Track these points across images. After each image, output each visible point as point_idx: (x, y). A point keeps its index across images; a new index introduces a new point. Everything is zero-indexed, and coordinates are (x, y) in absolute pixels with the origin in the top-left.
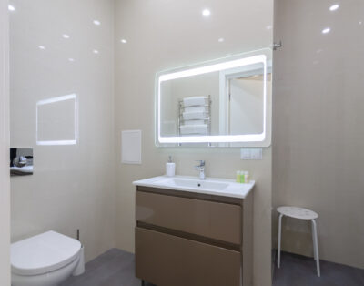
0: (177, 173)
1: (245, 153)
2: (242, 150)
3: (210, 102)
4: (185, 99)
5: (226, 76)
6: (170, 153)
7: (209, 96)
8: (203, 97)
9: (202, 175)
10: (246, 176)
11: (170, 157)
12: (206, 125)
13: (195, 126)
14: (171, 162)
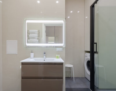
0: (34, 57)
1: (58, 49)
2: (57, 48)
3: (39, 33)
4: (30, 30)
5: (45, 24)
6: (32, 50)
7: (39, 30)
8: (37, 30)
9: (45, 57)
10: (59, 56)
11: (32, 51)
12: (38, 40)
13: (34, 40)
14: (32, 53)
